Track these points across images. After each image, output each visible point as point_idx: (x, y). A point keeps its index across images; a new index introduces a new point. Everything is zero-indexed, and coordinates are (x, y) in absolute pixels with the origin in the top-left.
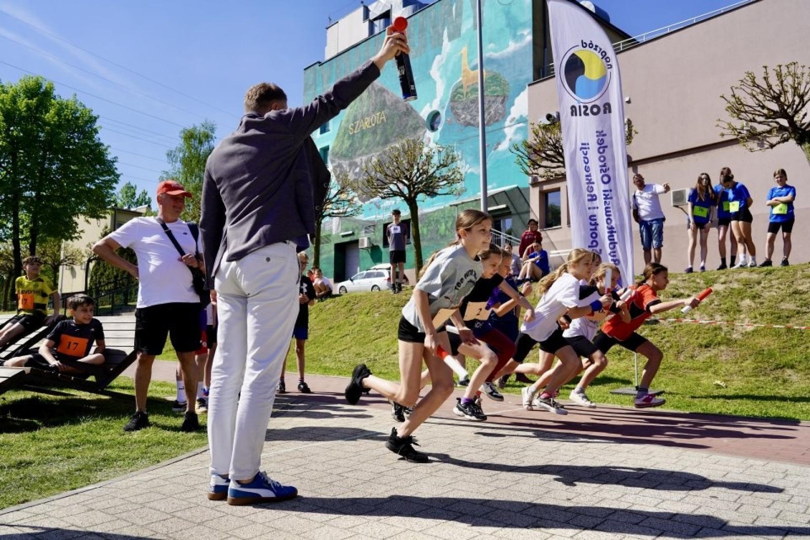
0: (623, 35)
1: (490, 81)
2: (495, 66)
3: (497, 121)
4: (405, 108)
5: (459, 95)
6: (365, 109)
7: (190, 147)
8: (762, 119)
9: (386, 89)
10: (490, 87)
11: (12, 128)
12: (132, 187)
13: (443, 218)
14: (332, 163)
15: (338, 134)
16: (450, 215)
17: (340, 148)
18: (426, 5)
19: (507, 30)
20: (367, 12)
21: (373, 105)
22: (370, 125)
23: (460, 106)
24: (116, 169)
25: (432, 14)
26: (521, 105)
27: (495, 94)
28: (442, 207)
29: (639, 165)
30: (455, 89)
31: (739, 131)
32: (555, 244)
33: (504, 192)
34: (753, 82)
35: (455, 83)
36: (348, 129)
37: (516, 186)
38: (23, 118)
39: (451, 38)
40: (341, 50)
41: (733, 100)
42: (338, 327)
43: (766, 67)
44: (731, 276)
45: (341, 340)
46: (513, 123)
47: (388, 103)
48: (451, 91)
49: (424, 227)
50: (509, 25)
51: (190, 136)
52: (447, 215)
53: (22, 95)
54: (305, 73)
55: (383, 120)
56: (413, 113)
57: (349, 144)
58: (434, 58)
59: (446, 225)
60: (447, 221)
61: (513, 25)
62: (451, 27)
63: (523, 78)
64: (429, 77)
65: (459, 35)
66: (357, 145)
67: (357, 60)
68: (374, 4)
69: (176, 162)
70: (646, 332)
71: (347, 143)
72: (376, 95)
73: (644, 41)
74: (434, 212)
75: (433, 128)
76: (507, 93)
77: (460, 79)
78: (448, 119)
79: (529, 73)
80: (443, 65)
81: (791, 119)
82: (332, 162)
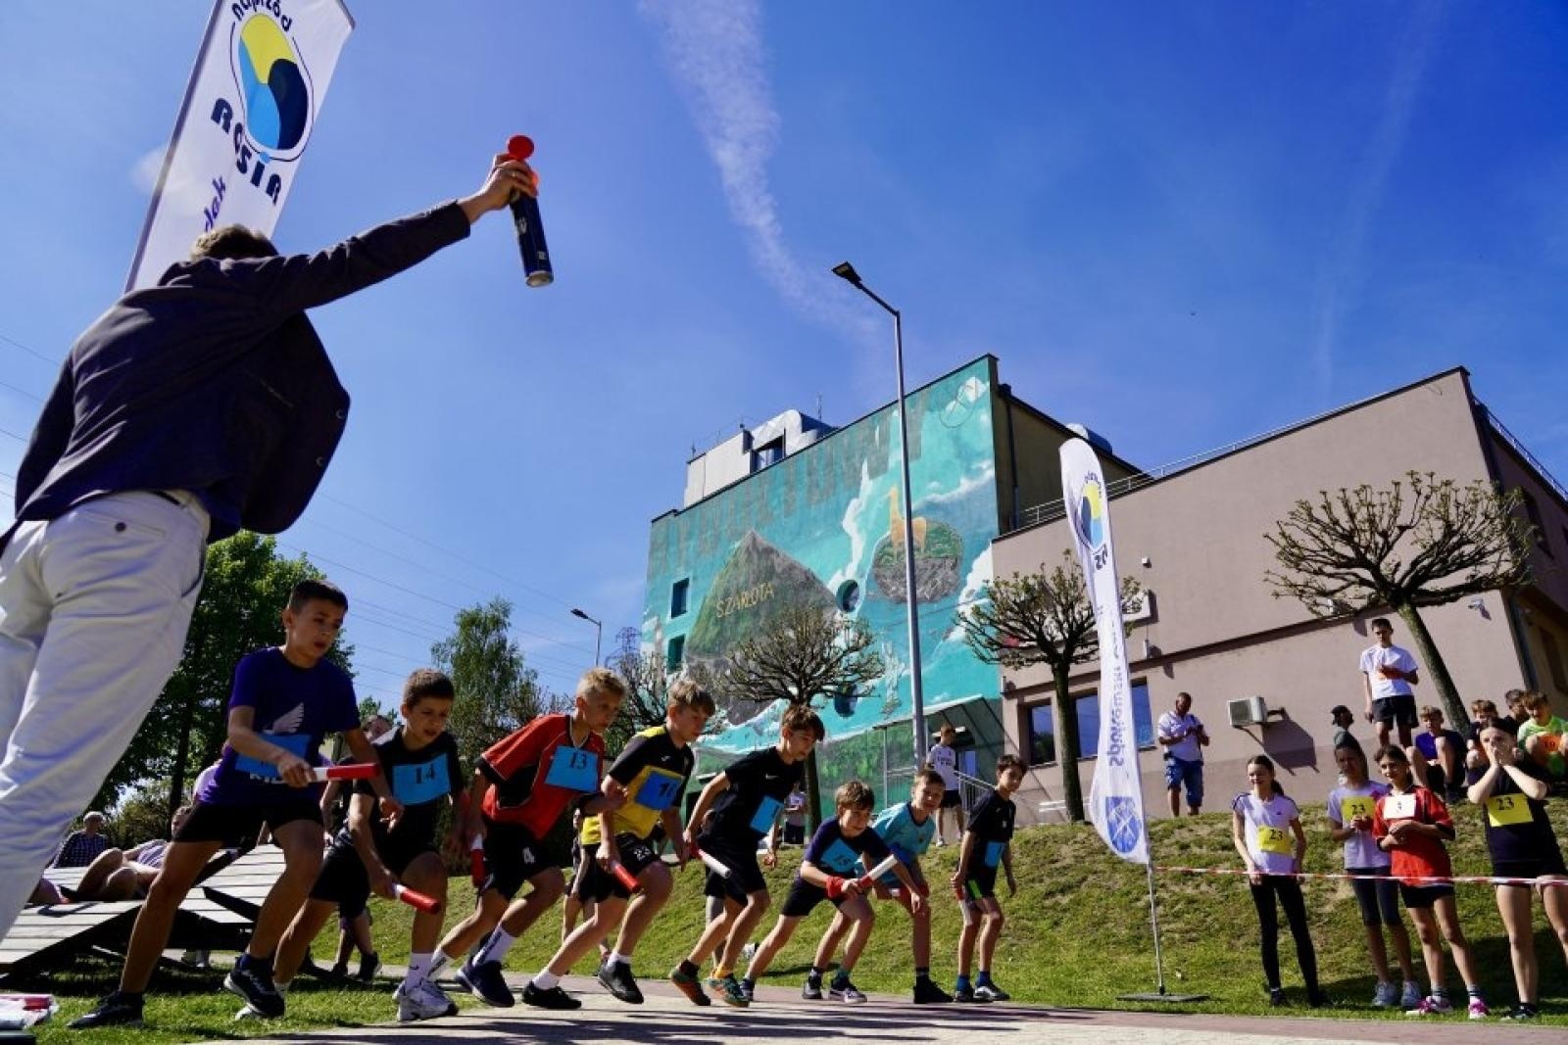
0: (1128, 469)
1: (933, 535)
2: (941, 513)
3: (946, 595)
4: (803, 577)
5: (886, 557)
6: (742, 579)
7: (468, 637)
8: (1329, 569)
9: (775, 547)
10: (934, 544)
11: (203, 602)
12: (374, 705)
13: (864, 749)
14: (688, 662)
15: (699, 617)
16: (875, 745)
17: (703, 638)
18: (834, 429)
19: (958, 462)
20: (748, 439)
21: (754, 573)
22: (750, 602)
23: (888, 573)
24: (350, 665)
25: (845, 441)
26: (982, 571)
27: (942, 555)
28: (862, 732)
29: (1175, 661)
30: (881, 546)
31: (1300, 588)
32: (1048, 791)
33: (962, 706)
34: (1310, 514)
35: (881, 539)
36: (715, 608)
37: (979, 696)
38: (224, 587)
39: (873, 474)
40: (707, 493)
41: (1283, 542)
42: (677, 913)
43: (1324, 493)
44: (1312, 814)
45: (680, 934)
46: (971, 598)
47: (779, 570)
48: (874, 552)
49: (833, 764)
50: (959, 456)
51: (471, 622)
52: (870, 744)
53: (226, 553)
54: (653, 526)
55: (769, 595)
56: (817, 584)
57: (716, 631)
58: (847, 504)
59: (868, 762)
60: (871, 755)
61: (965, 456)
62: (873, 458)
63: (984, 530)
64: (841, 530)
65: (885, 470)
66: (729, 634)
67: (733, 507)
68: (760, 428)
69: (444, 662)
70: (1180, 906)
71: (713, 631)
72: (759, 558)
73: (1162, 475)
74: (850, 740)
75: (847, 608)
76: (960, 554)
77: (888, 533)
78: (870, 593)
79: (993, 524)
80: (862, 513)
81: (1375, 569)
82: (689, 660)
